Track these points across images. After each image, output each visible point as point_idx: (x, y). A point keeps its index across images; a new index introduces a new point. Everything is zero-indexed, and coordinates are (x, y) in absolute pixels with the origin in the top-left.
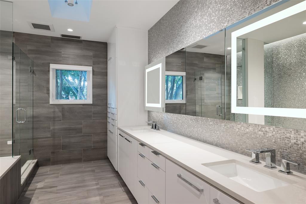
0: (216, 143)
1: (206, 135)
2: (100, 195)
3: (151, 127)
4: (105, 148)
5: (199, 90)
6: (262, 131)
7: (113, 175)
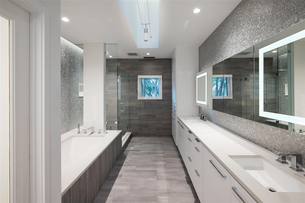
0: (248, 138)
1: (241, 130)
2: (164, 161)
3: (200, 118)
4: (170, 129)
5: (245, 88)
6: (290, 135)
7: (174, 148)
